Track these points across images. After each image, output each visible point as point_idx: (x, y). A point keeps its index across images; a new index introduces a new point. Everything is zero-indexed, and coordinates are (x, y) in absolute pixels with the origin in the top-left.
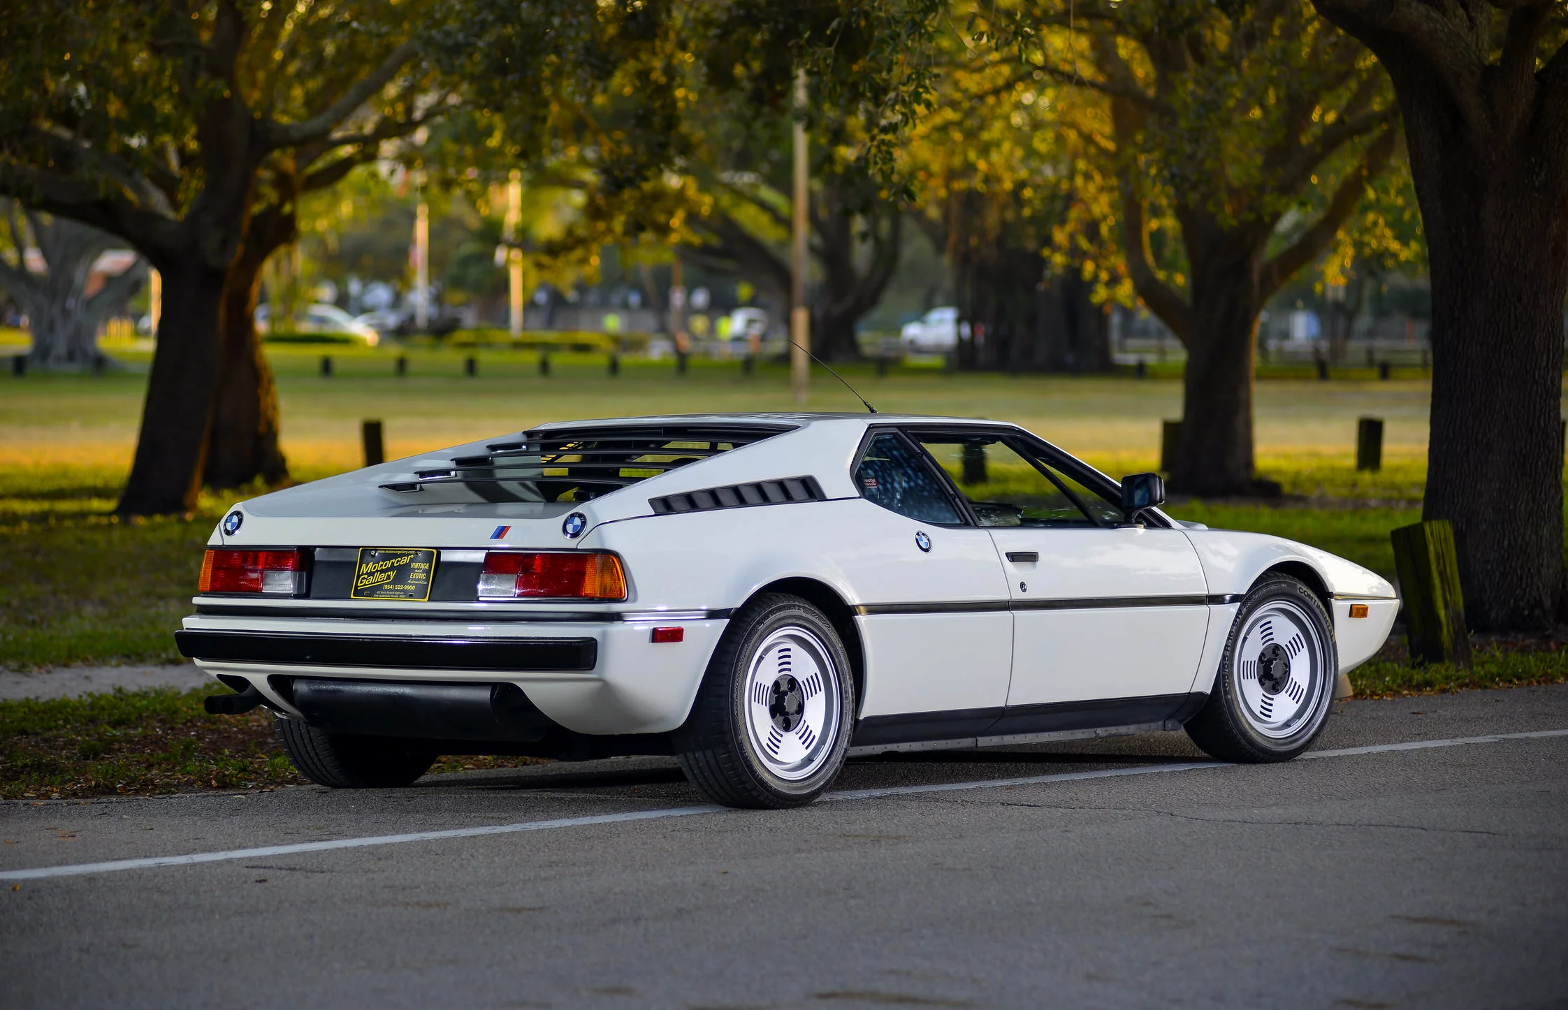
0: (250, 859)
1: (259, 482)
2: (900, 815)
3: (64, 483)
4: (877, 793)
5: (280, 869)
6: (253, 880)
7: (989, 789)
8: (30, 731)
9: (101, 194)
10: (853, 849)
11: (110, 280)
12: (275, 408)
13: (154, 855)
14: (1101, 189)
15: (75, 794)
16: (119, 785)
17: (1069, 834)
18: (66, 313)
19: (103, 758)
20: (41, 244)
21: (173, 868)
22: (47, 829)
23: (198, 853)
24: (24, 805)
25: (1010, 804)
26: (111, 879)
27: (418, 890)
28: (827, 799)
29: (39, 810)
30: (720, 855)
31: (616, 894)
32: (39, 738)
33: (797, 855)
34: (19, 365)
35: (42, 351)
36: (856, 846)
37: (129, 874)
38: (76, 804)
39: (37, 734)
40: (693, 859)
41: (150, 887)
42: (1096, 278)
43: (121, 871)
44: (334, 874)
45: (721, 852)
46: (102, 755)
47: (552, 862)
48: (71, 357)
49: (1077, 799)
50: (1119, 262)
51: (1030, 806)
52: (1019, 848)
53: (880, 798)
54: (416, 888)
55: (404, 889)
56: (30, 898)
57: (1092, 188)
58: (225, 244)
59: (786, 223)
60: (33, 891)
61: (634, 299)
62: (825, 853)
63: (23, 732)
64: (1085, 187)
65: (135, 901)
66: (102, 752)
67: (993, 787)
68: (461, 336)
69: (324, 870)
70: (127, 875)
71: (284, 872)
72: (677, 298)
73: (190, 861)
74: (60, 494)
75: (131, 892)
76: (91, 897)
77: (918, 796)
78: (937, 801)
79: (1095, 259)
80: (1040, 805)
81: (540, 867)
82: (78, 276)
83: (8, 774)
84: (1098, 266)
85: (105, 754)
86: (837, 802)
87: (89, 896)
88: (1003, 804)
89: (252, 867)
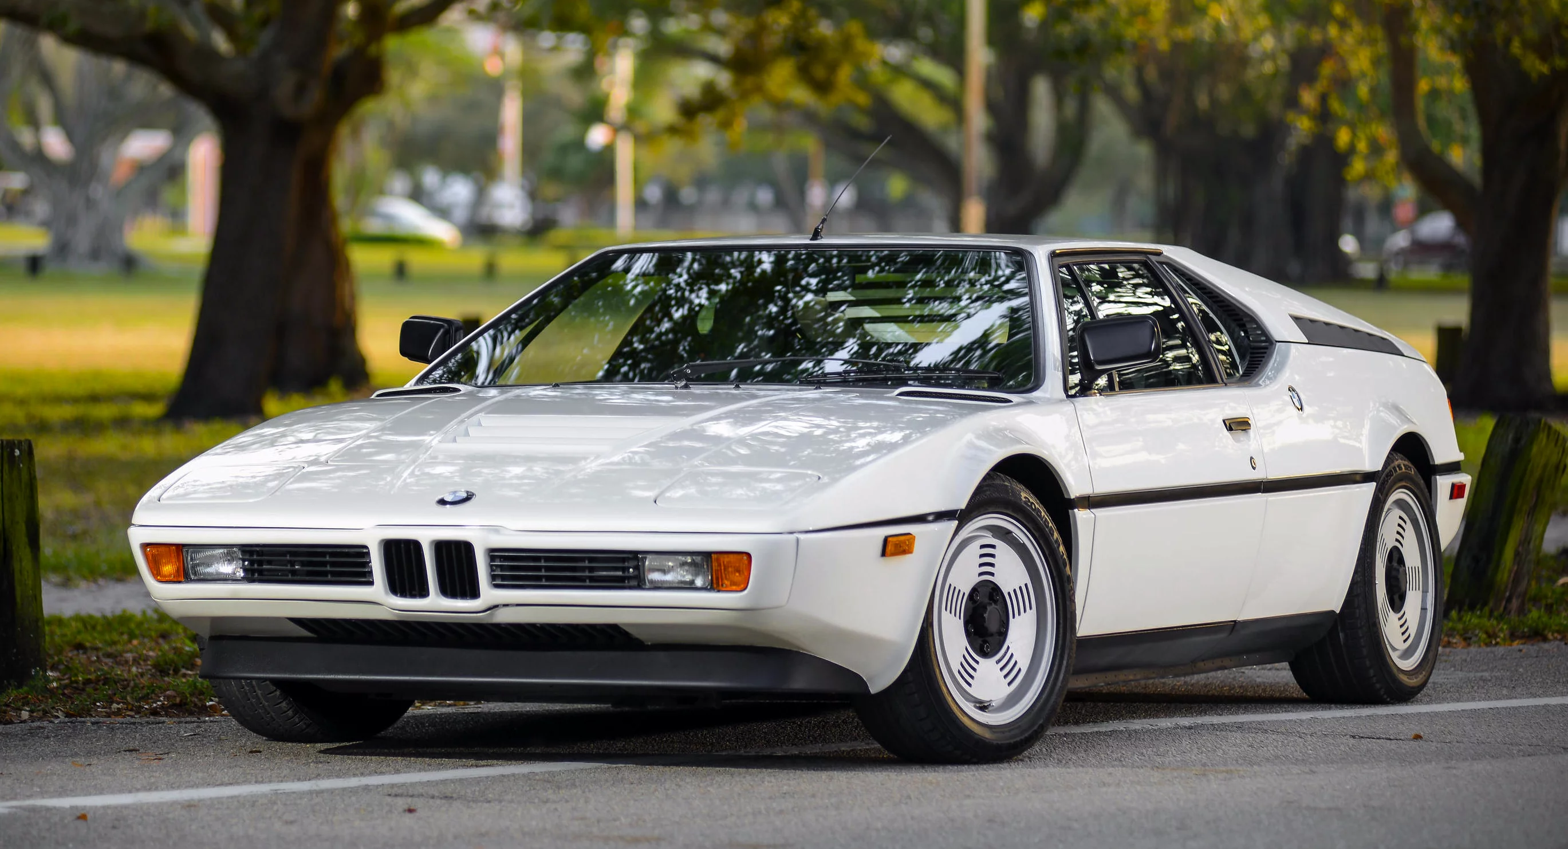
0: (393, 786)
1: (335, 386)
2: (1223, 747)
3: (99, 387)
4: (1186, 721)
5: (433, 797)
6: (401, 810)
7: (1328, 721)
8: (88, 644)
9: (149, 26)
10: (1174, 784)
11: (141, 168)
12: (353, 297)
13: (267, 780)
14: (1361, 42)
15: (155, 712)
16: (211, 703)
17: (1454, 771)
18: (90, 203)
19: (184, 675)
20: (61, 119)
21: (295, 795)
22: (125, 751)
23: (323, 778)
24: (93, 723)
25: (1362, 737)
26: (217, 806)
27: (618, 823)
28: (1122, 728)
29: (112, 729)
30: (1002, 789)
31: (877, 830)
32: (100, 654)
33: (1104, 789)
34: (34, 264)
35: (62, 249)
36: (1177, 780)
37: (238, 801)
38: (159, 723)
39: (97, 649)
40: (967, 793)
41: (268, 816)
42: (1352, 150)
43: (228, 798)
44: (503, 803)
45: (1001, 784)
46: (183, 671)
47: (785, 793)
48: (95, 255)
49: (1450, 733)
50: (1383, 131)
51: (1390, 739)
52: (1395, 786)
53: (1190, 728)
54: (615, 820)
55: (598, 821)
56: (114, 827)
57: (1349, 39)
58: (301, 89)
59: (954, 103)
60: (117, 819)
61: (765, 196)
62: (1139, 788)
63: (79, 647)
64: (1342, 39)
65: (251, 831)
66: (183, 667)
67: (1333, 718)
68: (558, 235)
69: (489, 799)
70: (236, 803)
71: (438, 801)
72: (817, 195)
73: (315, 788)
74: (94, 398)
75: (244, 821)
76: (193, 827)
77: (1240, 727)
78: (1266, 731)
79: (1353, 127)
80: (1402, 738)
81: (770, 798)
82: (105, 158)
83: (66, 692)
84: (1354, 134)
85: (187, 669)
86: (1135, 731)
87: (190, 826)
88: (1354, 737)
89: (396, 796)
